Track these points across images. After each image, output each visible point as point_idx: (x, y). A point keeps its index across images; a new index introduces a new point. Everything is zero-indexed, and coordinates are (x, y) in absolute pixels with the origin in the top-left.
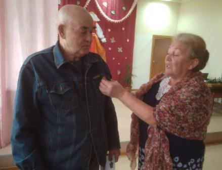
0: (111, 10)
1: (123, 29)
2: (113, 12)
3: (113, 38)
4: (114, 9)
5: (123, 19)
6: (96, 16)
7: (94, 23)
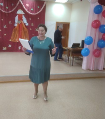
0: (31, 8)
1: (38, 18)
4: (33, 7)
6: (22, 11)
7: (22, 15)
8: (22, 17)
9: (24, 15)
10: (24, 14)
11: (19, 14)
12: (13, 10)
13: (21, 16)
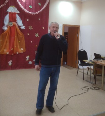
0: (29, 5)
1: (39, 19)
2: (30, 7)
3: (31, 26)
4: (32, 4)
5: (39, 12)
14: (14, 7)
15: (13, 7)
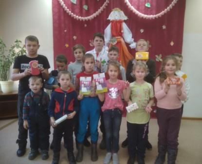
0: (145, 2)
5: (162, 13)
6: (122, 13)
7: (120, 22)
8: (121, 28)
9: (125, 21)
10: (126, 18)
11: (113, 22)
12: (99, 11)
13: (119, 25)
14: (120, 10)
15: (117, 10)
